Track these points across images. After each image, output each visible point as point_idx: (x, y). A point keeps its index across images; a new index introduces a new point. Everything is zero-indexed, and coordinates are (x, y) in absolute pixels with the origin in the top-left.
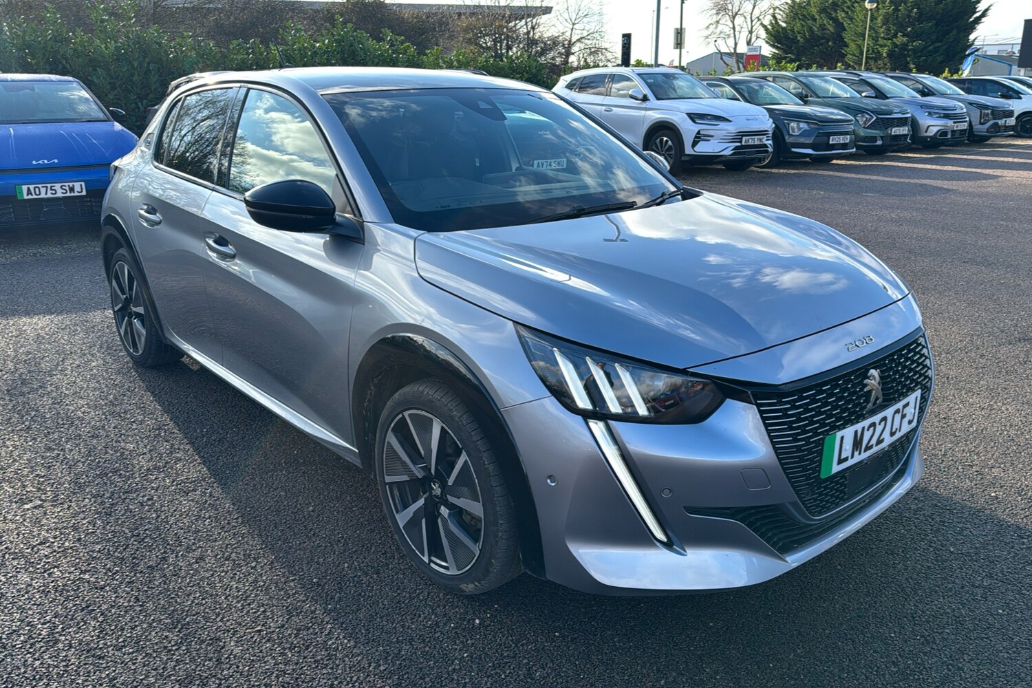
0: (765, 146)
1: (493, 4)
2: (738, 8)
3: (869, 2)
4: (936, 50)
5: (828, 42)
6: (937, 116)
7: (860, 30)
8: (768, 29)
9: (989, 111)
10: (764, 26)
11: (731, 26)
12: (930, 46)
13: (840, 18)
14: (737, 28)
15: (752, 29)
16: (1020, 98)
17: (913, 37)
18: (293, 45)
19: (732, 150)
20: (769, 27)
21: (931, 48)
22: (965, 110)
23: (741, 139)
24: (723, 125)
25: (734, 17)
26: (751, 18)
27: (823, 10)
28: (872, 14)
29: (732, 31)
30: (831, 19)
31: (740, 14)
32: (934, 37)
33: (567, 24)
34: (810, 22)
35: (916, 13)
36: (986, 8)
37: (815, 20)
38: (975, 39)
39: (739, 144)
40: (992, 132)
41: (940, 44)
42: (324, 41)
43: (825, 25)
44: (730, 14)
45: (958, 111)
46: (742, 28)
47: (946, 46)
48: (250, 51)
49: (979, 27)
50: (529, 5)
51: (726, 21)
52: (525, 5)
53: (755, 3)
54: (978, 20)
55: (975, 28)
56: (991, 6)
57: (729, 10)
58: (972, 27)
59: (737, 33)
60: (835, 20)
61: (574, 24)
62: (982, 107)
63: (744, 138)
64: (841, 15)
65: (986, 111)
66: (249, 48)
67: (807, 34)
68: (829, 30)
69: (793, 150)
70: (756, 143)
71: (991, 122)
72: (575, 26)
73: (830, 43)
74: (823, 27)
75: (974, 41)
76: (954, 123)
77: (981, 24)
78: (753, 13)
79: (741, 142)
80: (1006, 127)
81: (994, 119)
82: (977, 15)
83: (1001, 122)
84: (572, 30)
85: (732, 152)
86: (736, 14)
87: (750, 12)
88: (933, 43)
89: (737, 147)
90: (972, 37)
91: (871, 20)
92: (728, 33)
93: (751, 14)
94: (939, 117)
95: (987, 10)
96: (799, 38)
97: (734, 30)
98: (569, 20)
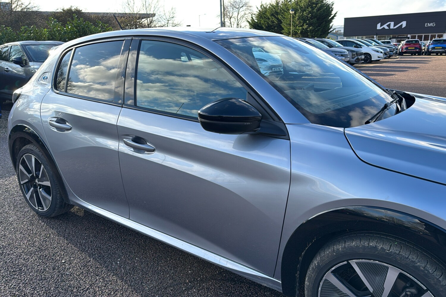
0: (281, 71)
1: (131, 13)
2: (231, 15)
3: (291, 11)
4: (318, 30)
5: (275, 28)
6: (338, 55)
7: (288, 22)
8: (250, 23)
9: (355, 53)
10: (249, 22)
11: (230, 22)
12: (316, 28)
13: (279, 17)
14: (232, 23)
15: (238, 23)
16: (361, 48)
17: (310, 25)
18: (54, 28)
19: (269, 73)
20: (251, 22)
21: (316, 29)
22: (348, 53)
23: (272, 69)
24: (264, 63)
25: (230, 18)
26: (237, 19)
27: (272, 15)
28: (293, 15)
29: (230, 24)
30: (276, 18)
31: (233, 17)
32: (317, 25)
33: (166, 21)
34: (267, 20)
35: (311, 16)
36: (335, 13)
37: (269, 19)
38: (333, 25)
39: (271, 71)
40: (357, 62)
41: (319, 28)
42: (68, 27)
43: (274, 21)
44: (229, 17)
45: (346, 53)
46: (234, 23)
47: (322, 28)
48: (32, 32)
49: (333, 20)
50: (148, 13)
51: (227, 20)
52: (146, 13)
53: (238, 13)
54: (333, 18)
55: (332, 21)
56: (337, 12)
57: (228, 15)
58: (331, 21)
59: (232, 25)
60: (278, 19)
61: (168, 21)
62: (352, 51)
63: (273, 68)
64: (280, 17)
65: (354, 53)
66: (31, 30)
67: (267, 25)
68: (275, 23)
69: (290, 73)
70: (278, 70)
71: (356, 57)
72: (169, 22)
73: (276, 28)
74: (273, 22)
75: (332, 26)
76: (345, 58)
77: (334, 19)
78: (238, 17)
79: (272, 70)
80: (361, 59)
81: (357, 56)
82: (332, 16)
83: (360, 57)
84: (168, 23)
85: (269, 74)
86: (231, 17)
87: (237, 16)
88: (317, 27)
89: (270, 72)
90: (331, 25)
91: (293, 18)
92: (229, 25)
93: (237, 17)
94: (339, 56)
95: (336, 14)
96: (263, 26)
97: (231, 24)
98: (166, 19)
